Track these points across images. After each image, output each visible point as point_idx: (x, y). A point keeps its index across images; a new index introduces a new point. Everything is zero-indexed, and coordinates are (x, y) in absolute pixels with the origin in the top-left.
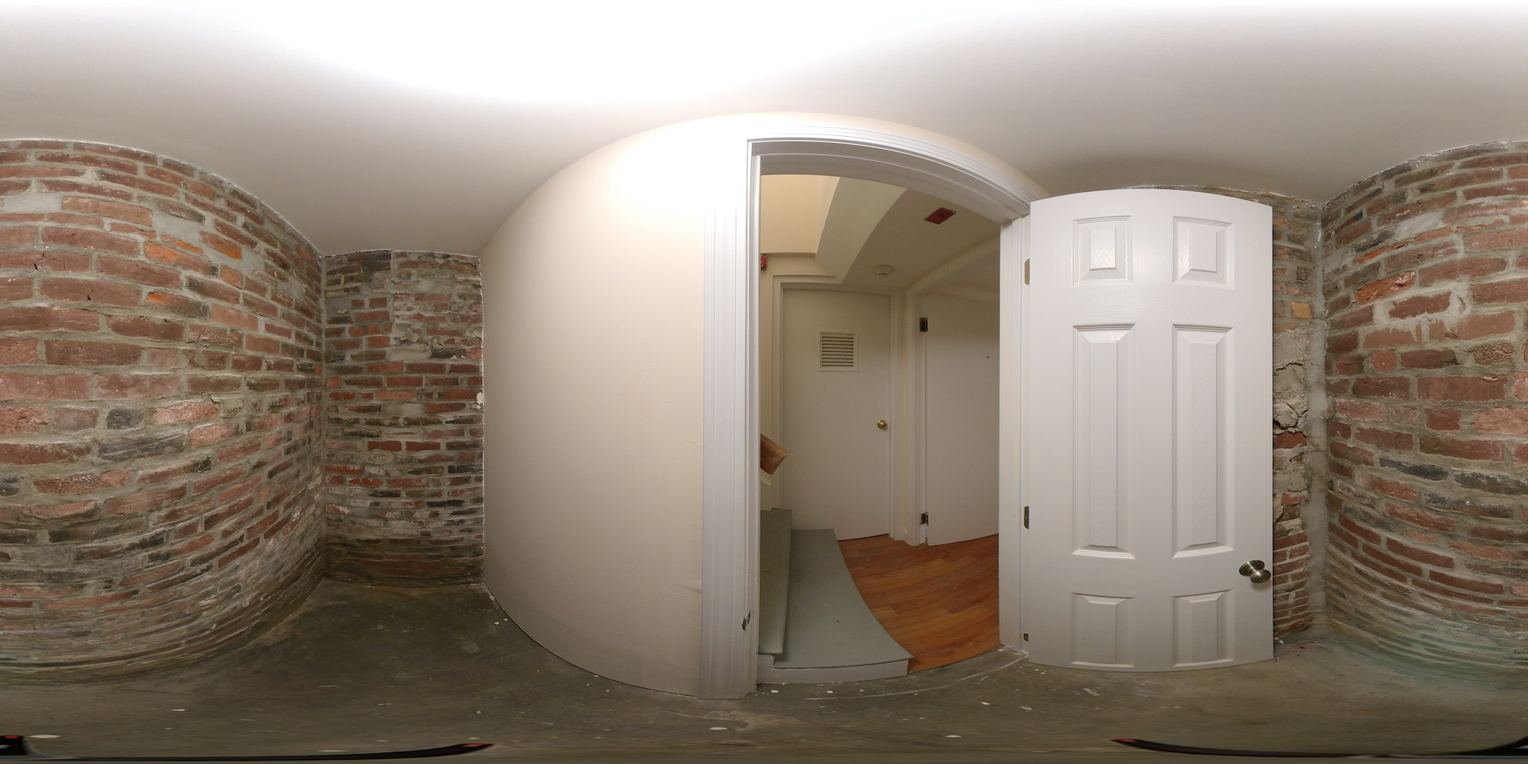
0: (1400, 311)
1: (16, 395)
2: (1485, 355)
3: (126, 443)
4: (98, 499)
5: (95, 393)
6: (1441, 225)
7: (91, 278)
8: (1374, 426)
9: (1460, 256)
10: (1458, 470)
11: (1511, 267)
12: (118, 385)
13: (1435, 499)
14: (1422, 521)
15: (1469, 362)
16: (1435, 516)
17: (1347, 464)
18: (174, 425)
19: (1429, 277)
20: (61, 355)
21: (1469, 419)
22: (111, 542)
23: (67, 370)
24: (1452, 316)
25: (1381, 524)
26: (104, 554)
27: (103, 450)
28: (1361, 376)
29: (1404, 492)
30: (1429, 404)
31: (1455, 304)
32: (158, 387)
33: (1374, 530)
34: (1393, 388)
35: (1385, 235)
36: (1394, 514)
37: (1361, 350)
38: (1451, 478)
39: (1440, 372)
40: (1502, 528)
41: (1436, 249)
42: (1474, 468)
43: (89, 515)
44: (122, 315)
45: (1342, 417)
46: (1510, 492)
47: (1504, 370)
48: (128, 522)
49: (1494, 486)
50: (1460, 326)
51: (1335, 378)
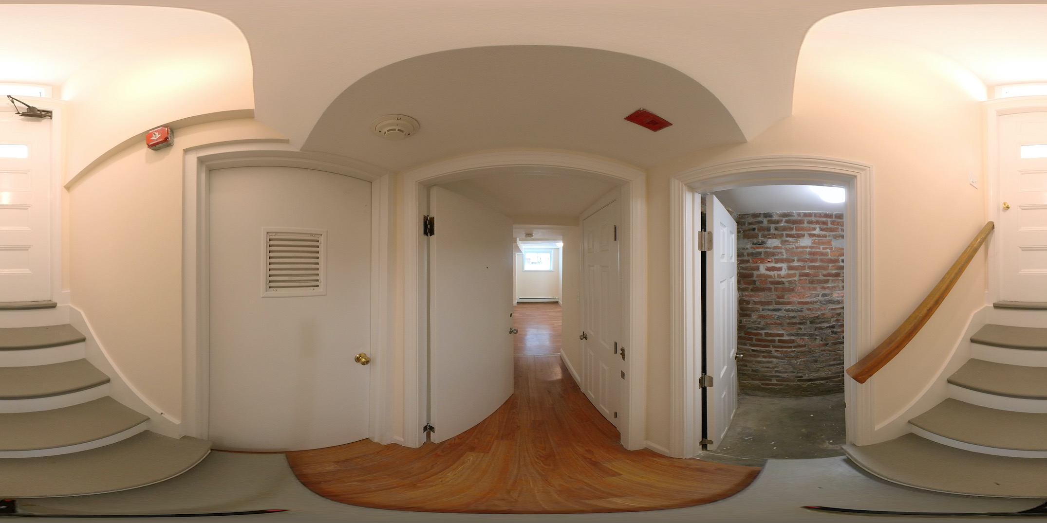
0: (768, 269)
1: (803, 291)
2: (790, 282)
3: (825, 300)
4: (819, 313)
5: (819, 290)
6: (780, 245)
7: (818, 265)
8: (759, 300)
9: (785, 257)
10: (785, 308)
11: (796, 261)
12: (823, 288)
13: (779, 317)
14: (775, 324)
15: (787, 284)
16: (779, 321)
17: (748, 313)
18: (838, 297)
19: (777, 261)
20: (811, 282)
21: (787, 296)
22: (822, 325)
23: (813, 285)
24: (783, 273)
25: (763, 329)
26: (821, 328)
27: (820, 302)
28: (755, 286)
29: (769, 317)
30: (777, 293)
31: (783, 270)
32: (833, 288)
33: (760, 332)
34: (767, 289)
35: (763, 243)
36: (767, 324)
37: (754, 278)
38: (783, 310)
39: (780, 286)
40: (794, 321)
41: (779, 253)
42: (788, 307)
43: (817, 317)
44: (825, 272)
45: (746, 299)
46: (796, 312)
47: (794, 286)
48: (826, 320)
49: (793, 311)
50: (785, 275)
51: (743, 286)
